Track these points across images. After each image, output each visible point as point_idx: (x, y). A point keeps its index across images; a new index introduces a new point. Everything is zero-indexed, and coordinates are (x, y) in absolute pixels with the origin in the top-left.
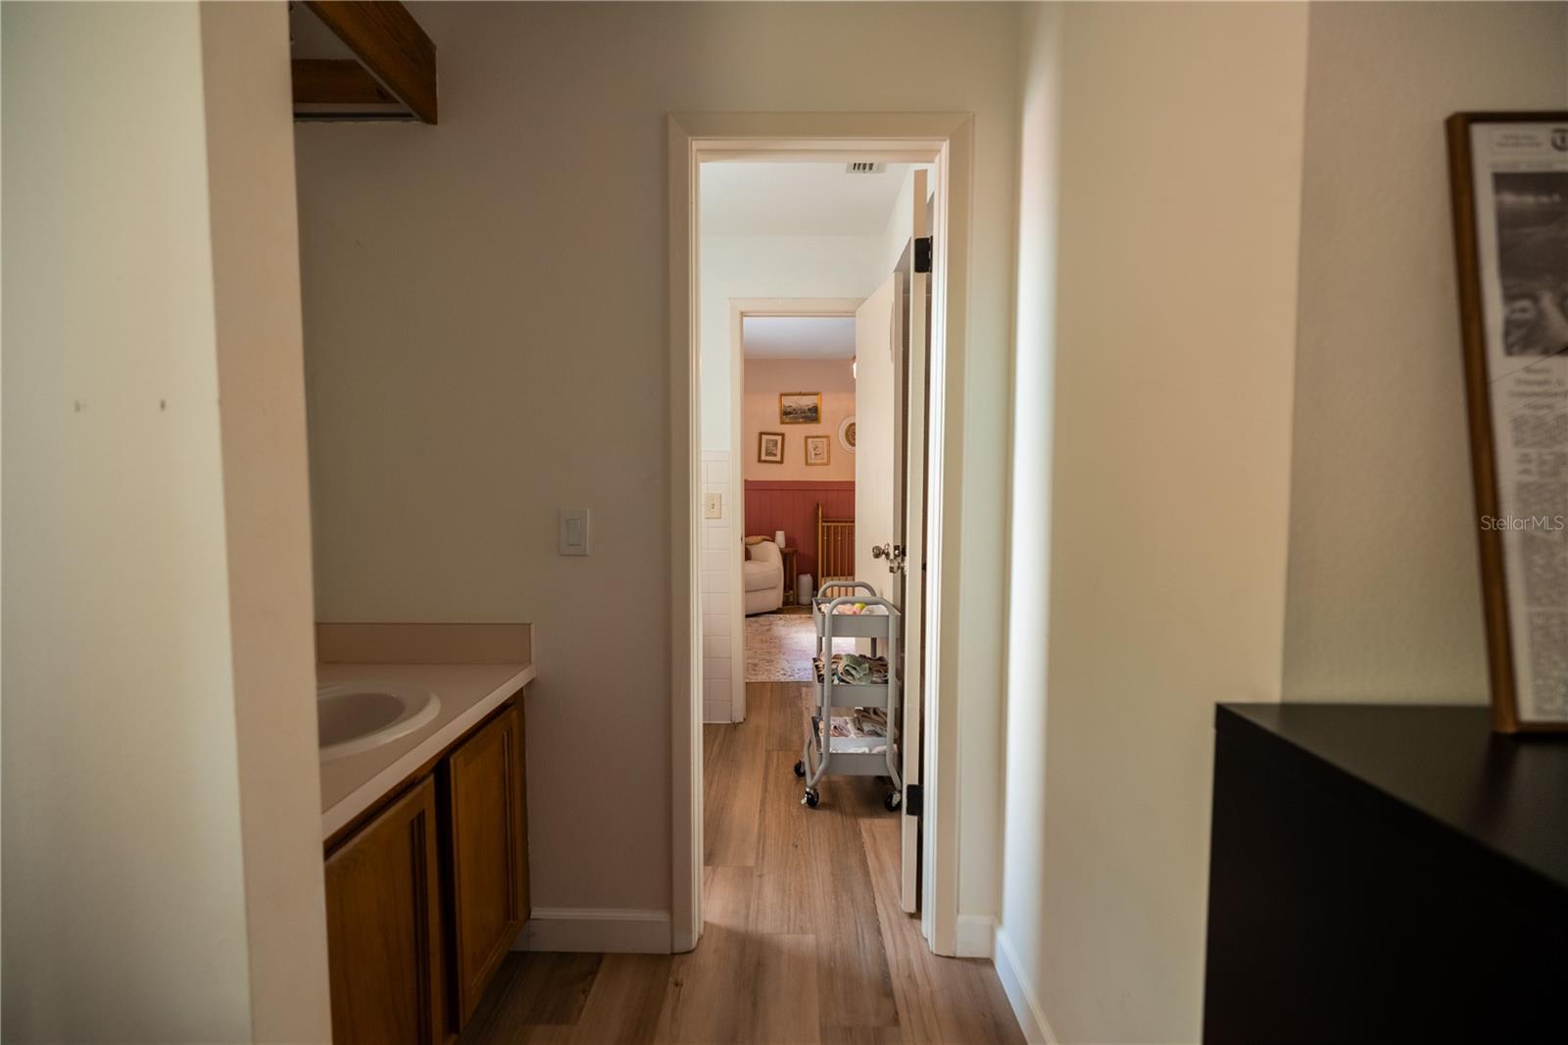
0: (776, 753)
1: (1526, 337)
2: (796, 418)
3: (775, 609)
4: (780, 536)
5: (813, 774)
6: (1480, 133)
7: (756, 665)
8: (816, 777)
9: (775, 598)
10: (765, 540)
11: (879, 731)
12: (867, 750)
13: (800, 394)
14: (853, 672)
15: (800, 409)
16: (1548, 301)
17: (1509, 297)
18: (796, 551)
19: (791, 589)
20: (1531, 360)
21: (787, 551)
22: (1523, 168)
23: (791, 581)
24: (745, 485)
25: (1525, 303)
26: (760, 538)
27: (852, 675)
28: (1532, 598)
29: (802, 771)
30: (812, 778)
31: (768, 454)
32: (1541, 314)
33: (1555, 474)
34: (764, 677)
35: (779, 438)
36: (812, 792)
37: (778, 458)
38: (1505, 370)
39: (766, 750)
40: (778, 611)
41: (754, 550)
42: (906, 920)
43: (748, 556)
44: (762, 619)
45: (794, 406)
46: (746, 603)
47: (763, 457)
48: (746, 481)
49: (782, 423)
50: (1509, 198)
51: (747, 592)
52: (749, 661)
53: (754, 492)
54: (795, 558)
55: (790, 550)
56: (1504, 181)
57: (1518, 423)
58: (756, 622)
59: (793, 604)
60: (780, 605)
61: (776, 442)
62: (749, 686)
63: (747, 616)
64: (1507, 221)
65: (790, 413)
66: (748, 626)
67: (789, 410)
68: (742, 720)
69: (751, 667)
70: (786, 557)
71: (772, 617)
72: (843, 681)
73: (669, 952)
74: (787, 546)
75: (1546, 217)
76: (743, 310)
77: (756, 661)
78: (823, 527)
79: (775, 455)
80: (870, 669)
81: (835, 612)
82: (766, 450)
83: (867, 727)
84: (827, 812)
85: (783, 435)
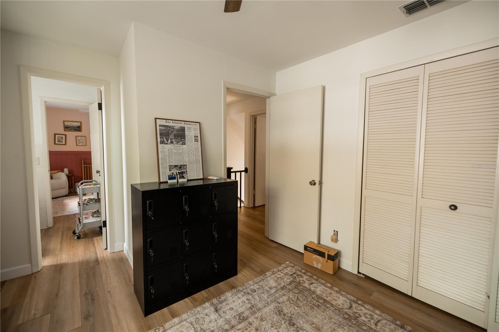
0: (66, 231)
1: (162, 142)
2: (71, 129)
3: (65, 195)
4: (66, 170)
5: (78, 229)
6: (157, 120)
7: (57, 212)
8: (79, 230)
9: (66, 191)
10: (59, 172)
11: (99, 216)
12: (95, 221)
13: (72, 121)
14: (90, 202)
15: (73, 127)
16: (164, 139)
17: (160, 138)
18: (74, 175)
19: (72, 188)
20: (163, 145)
21: (69, 175)
22: (162, 124)
23: (72, 185)
24: (49, 153)
25: (162, 139)
26: (57, 171)
27: (90, 203)
28: (162, 169)
29: (75, 232)
30: (78, 230)
31: (58, 142)
32: (164, 140)
33: (165, 157)
34: (60, 214)
35: (64, 136)
36: (78, 235)
37: (64, 143)
38: (160, 146)
39: (62, 231)
40: (66, 196)
41: (54, 176)
42: (104, 250)
43: (52, 178)
44: (59, 199)
45: (70, 125)
46: (52, 194)
47: (57, 142)
48: (49, 151)
49: (65, 131)
50: (161, 127)
51: (52, 190)
52: (54, 211)
53: (53, 155)
54: (73, 177)
55: (71, 175)
56: (160, 126)
57: (161, 151)
58: (56, 200)
59: (72, 193)
60: (67, 194)
61: (62, 137)
62: (54, 218)
63: (52, 199)
64: (160, 130)
65: (68, 128)
66: (53, 201)
67: (68, 126)
68: (52, 226)
69: (55, 212)
70: (69, 177)
71: (63, 198)
72: (87, 205)
73: (31, 273)
74: (69, 173)
75: (165, 130)
76: (45, 100)
77: (57, 211)
78: (84, 167)
79: (62, 142)
80: (95, 201)
81: (83, 187)
82: (58, 140)
83: (95, 215)
84: (84, 239)
85: (66, 135)
